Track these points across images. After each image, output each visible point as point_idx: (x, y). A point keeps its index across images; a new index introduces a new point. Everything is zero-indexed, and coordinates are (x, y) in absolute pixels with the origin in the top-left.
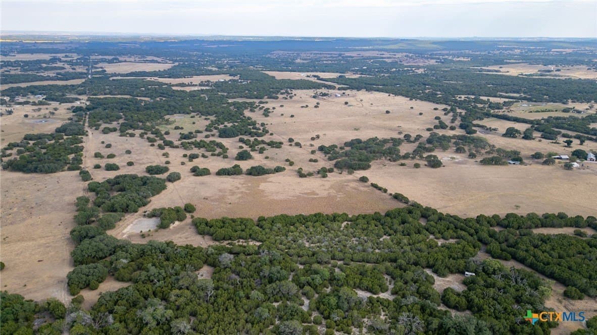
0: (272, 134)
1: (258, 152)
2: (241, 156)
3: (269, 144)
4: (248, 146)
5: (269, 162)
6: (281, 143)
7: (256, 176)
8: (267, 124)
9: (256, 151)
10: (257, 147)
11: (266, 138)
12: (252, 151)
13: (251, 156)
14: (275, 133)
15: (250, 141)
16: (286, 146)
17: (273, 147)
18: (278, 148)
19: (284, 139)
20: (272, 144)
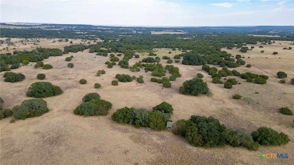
0: (249, 66)
1: (223, 85)
2: (189, 86)
3: (243, 77)
4: (211, 76)
5: (239, 107)
6: (265, 78)
7: (197, 145)
8: (243, 57)
9: (221, 83)
10: (223, 78)
11: (241, 70)
12: (214, 82)
13: (208, 89)
14: (253, 66)
15: (216, 70)
16: (273, 82)
17: (250, 81)
18: (258, 83)
19: (271, 73)
20: (248, 77)
